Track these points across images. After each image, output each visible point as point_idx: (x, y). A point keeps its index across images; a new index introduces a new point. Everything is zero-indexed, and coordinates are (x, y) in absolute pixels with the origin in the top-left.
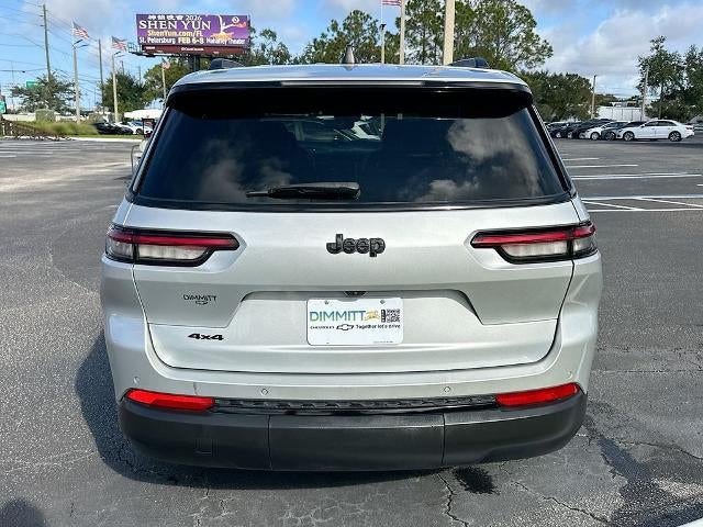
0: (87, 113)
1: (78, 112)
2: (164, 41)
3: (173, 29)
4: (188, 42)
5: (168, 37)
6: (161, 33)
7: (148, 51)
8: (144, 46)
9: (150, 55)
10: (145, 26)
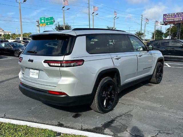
0: (147, 40)
1: (144, 40)
2: (170, 20)
3: (173, 17)
4: (177, 20)
5: (171, 20)
6: (170, 19)
7: (165, 23)
8: (164, 22)
9: (166, 24)
10: (165, 17)
